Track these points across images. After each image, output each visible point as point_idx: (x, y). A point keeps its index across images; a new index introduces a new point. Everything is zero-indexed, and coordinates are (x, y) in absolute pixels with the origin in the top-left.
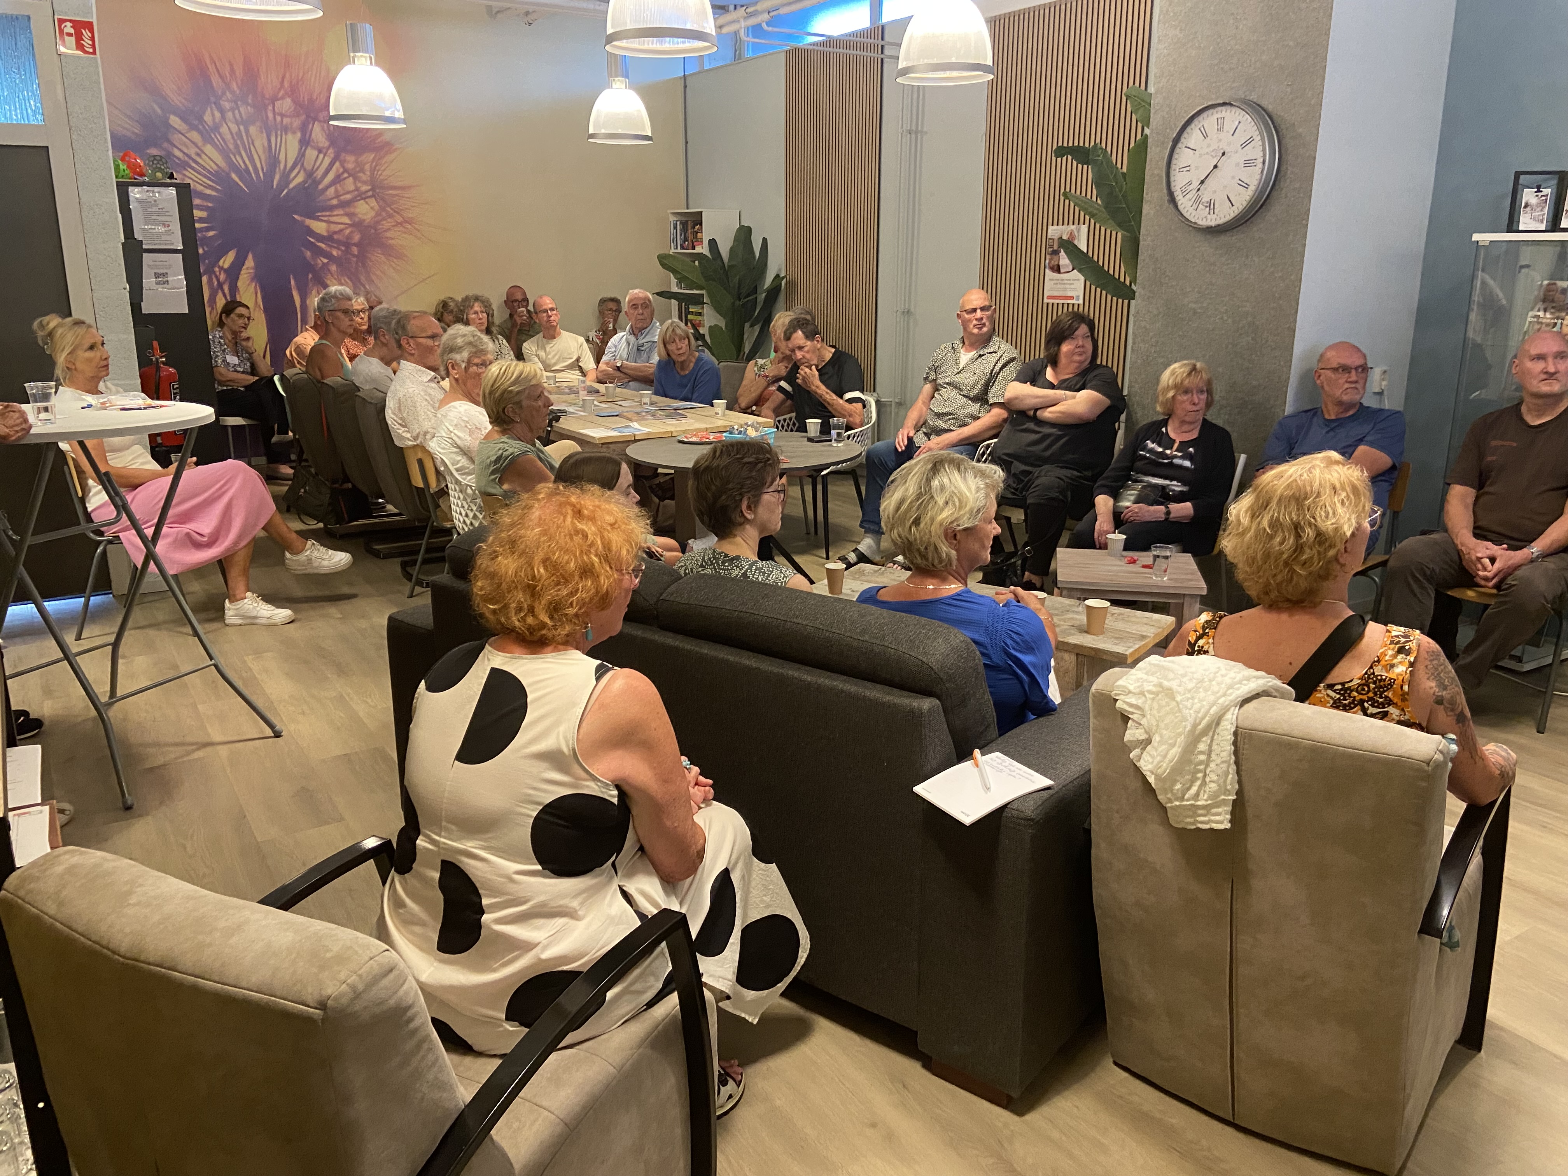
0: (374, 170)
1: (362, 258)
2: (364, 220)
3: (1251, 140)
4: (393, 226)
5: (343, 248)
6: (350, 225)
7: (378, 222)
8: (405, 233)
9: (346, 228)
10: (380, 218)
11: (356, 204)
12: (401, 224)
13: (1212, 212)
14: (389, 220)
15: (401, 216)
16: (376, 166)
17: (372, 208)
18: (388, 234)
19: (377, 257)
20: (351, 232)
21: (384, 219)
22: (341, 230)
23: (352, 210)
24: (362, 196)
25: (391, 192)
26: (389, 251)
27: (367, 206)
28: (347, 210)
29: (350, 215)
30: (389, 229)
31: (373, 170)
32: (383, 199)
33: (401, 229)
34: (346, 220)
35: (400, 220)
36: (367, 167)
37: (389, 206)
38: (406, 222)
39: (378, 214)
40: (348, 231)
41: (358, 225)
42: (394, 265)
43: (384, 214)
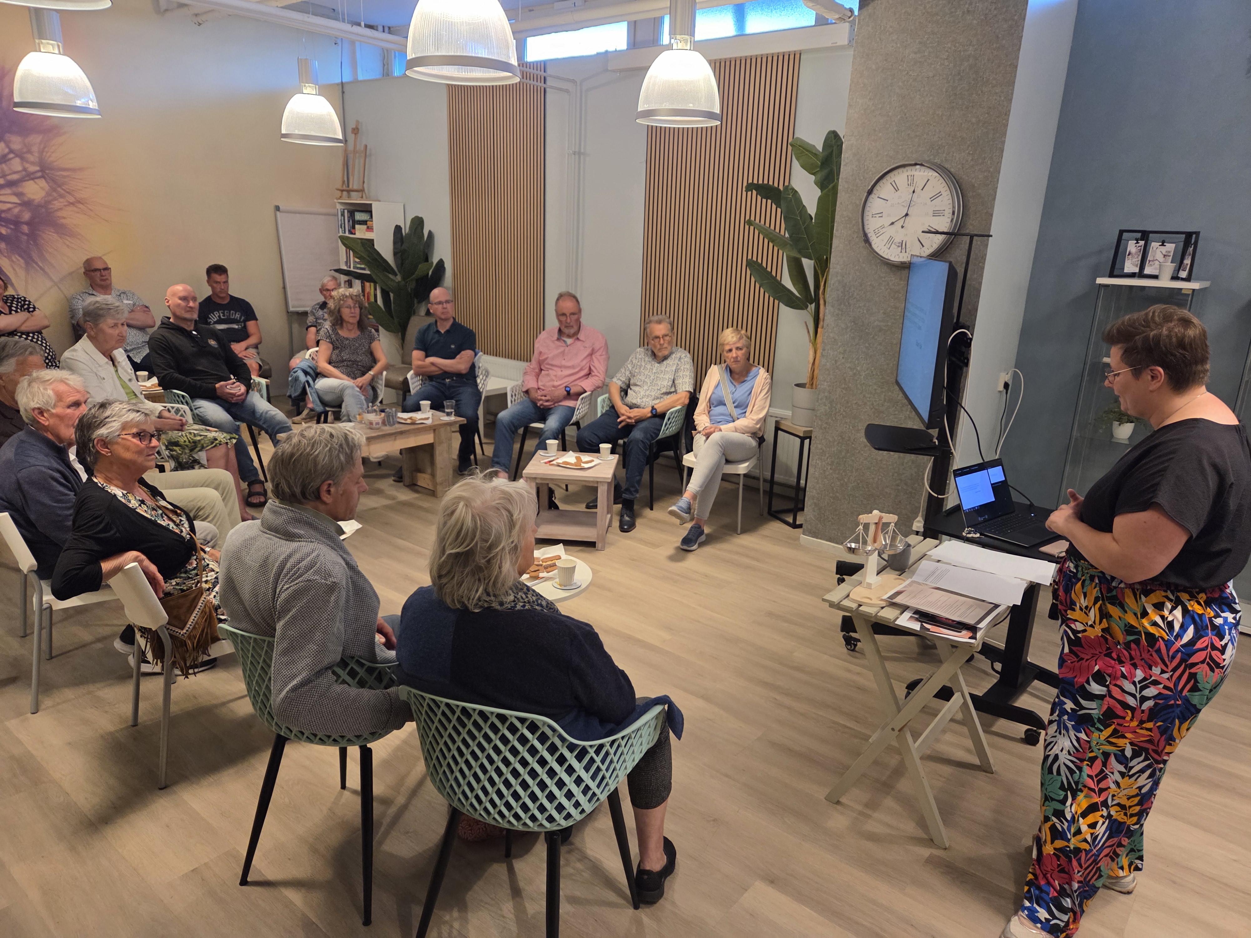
0: (43, 152)
1: (33, 236)
2: (34, 200)
3: (939, 194)
4: (65, 206)
5: (12, 227)
6: (19, 204)
7: (48, 202)
8: (78, 213)
9: (15, 207)
10: (50, 198)
11: (24, 184)
12: (72, 204)
13: (904, 251)
14: (61, 200)
15: (73, 196)
16: (44, 148)
17: (42, 188)
18: (60, 214)
19: (49, 236)
20: (20, 211)
21: (55, 199)
22: (9, 209)
23: (20, 190)
24: (30, 176)
25: (61, 173)
26: (62, 230)
27: (36, 186)
28: (15, 189)
29: (18, 195)
30: (61, 209)
31: (41, 152)
32: (54, 181)
33: (75, 209)
34: (15, 199)
35: (72, 200)
36: (35, 149)
37: (60, 186)
38: (79, 202)
39: (48, 194)
40: (16, 211)
41: (27, 204)
42: (68, 243)
43: (55, 194)
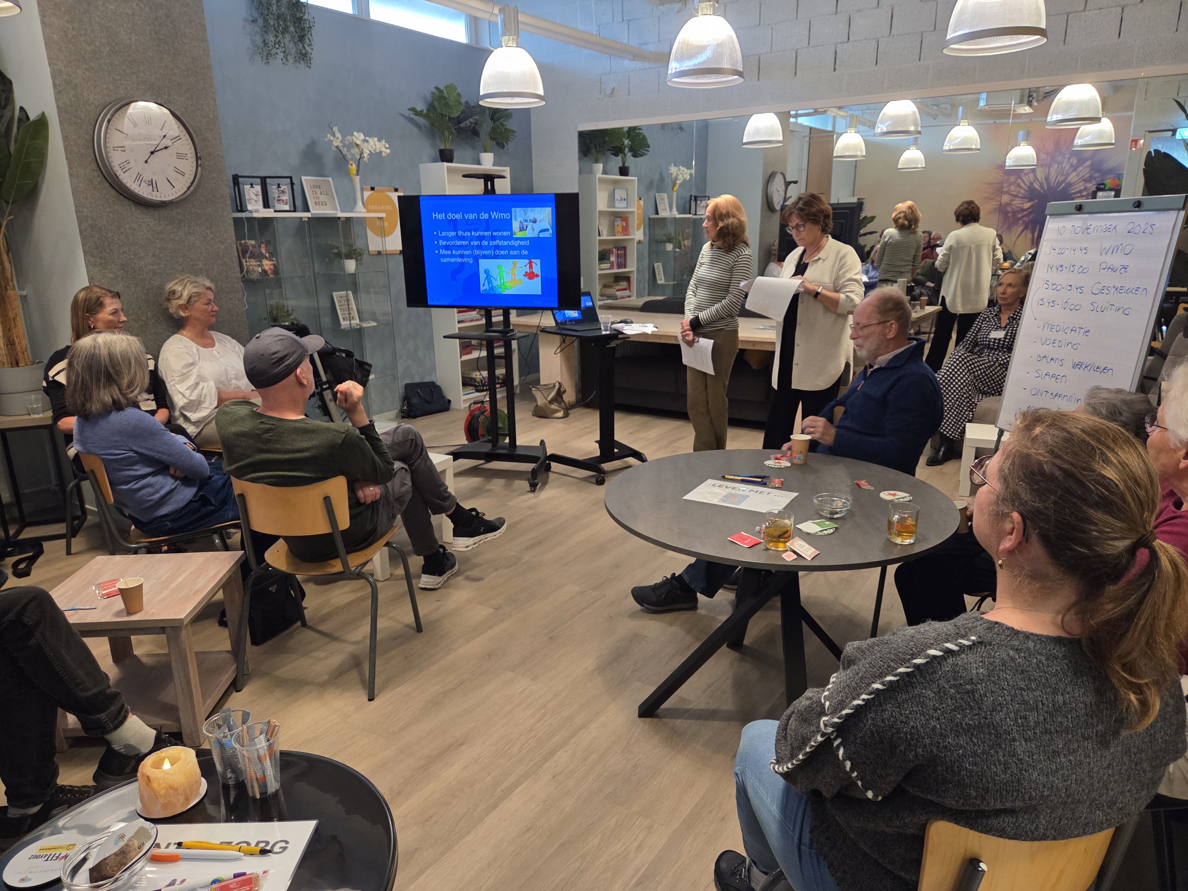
3: (178, 138)
13: (155, 190)
